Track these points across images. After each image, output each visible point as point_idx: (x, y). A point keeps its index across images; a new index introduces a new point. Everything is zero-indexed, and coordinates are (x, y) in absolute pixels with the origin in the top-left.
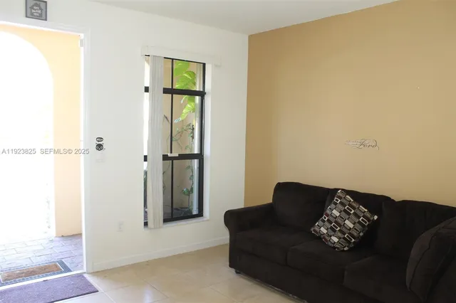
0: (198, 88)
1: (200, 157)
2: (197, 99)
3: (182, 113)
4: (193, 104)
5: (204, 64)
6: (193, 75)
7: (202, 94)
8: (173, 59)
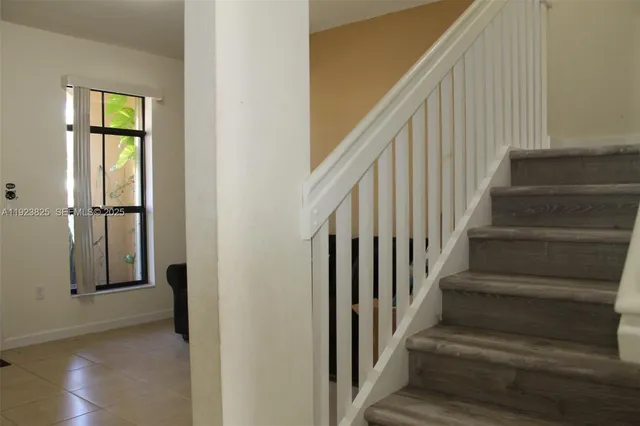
0: (137, 127)
1: (142, 210)
2: (137, 140)
3: (118, 158)
4: (131, 147)
5: (143, 98)
6: (132, 112)
7: (142, 134)
8: (103, 92)
